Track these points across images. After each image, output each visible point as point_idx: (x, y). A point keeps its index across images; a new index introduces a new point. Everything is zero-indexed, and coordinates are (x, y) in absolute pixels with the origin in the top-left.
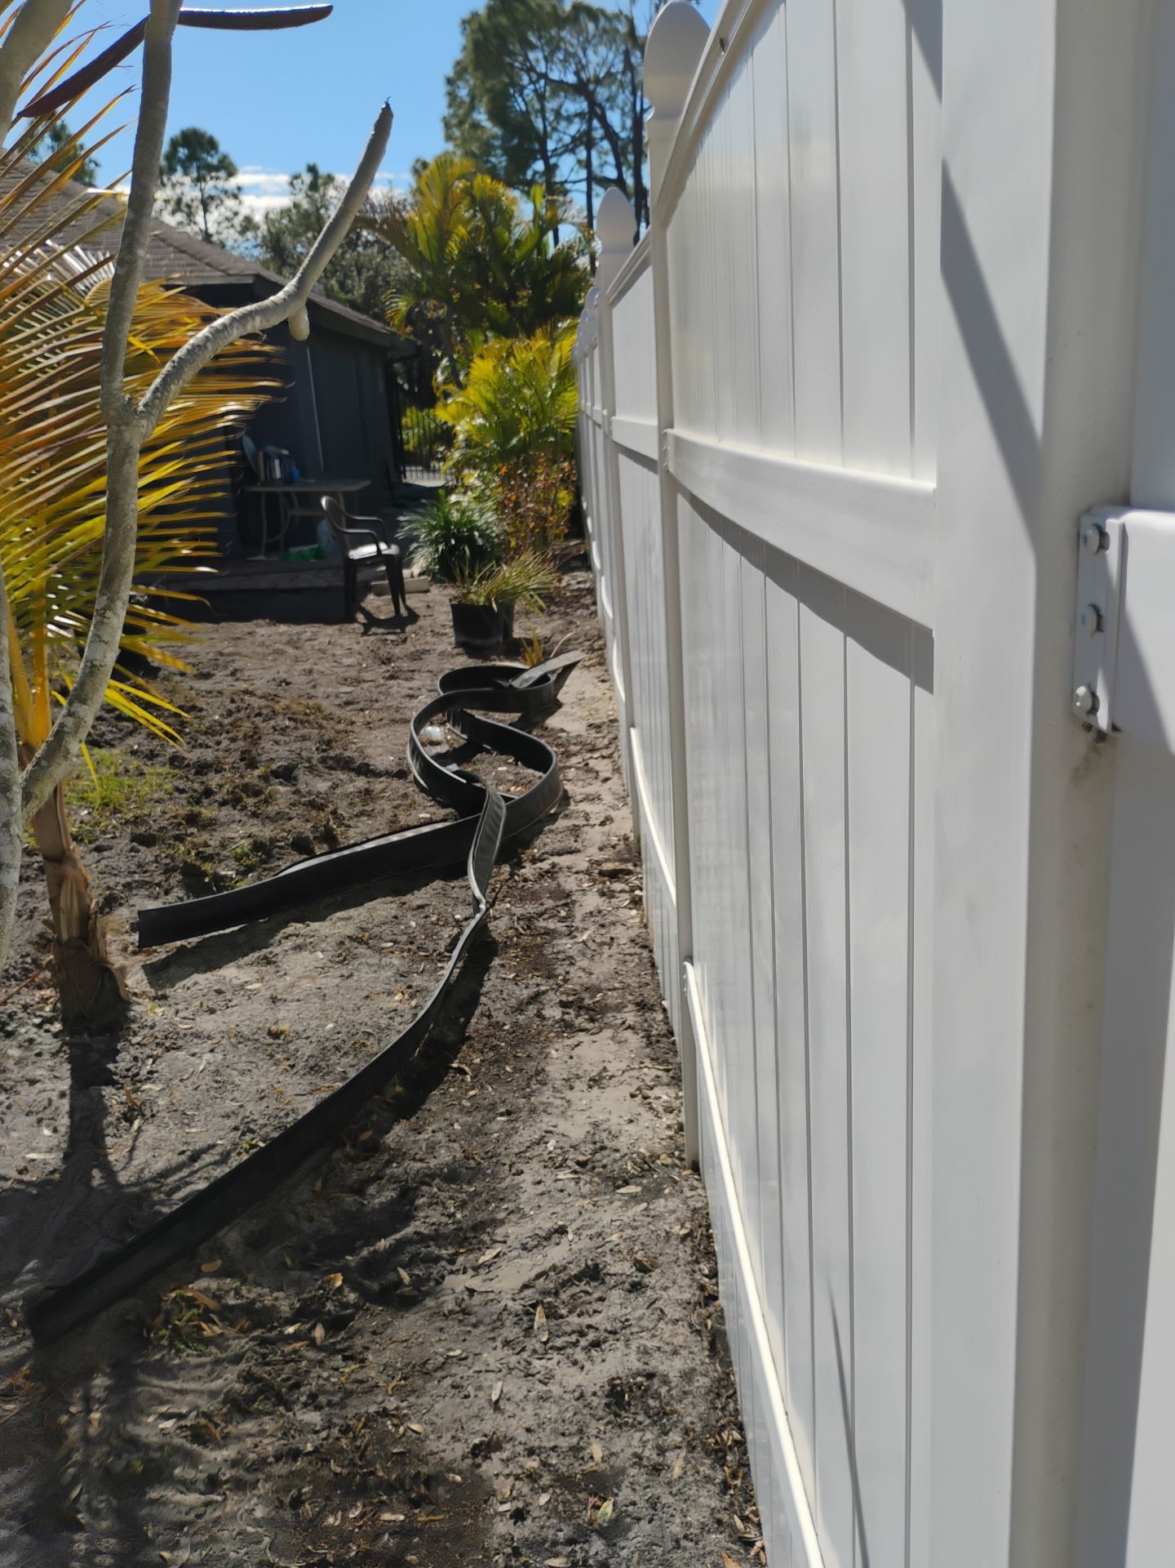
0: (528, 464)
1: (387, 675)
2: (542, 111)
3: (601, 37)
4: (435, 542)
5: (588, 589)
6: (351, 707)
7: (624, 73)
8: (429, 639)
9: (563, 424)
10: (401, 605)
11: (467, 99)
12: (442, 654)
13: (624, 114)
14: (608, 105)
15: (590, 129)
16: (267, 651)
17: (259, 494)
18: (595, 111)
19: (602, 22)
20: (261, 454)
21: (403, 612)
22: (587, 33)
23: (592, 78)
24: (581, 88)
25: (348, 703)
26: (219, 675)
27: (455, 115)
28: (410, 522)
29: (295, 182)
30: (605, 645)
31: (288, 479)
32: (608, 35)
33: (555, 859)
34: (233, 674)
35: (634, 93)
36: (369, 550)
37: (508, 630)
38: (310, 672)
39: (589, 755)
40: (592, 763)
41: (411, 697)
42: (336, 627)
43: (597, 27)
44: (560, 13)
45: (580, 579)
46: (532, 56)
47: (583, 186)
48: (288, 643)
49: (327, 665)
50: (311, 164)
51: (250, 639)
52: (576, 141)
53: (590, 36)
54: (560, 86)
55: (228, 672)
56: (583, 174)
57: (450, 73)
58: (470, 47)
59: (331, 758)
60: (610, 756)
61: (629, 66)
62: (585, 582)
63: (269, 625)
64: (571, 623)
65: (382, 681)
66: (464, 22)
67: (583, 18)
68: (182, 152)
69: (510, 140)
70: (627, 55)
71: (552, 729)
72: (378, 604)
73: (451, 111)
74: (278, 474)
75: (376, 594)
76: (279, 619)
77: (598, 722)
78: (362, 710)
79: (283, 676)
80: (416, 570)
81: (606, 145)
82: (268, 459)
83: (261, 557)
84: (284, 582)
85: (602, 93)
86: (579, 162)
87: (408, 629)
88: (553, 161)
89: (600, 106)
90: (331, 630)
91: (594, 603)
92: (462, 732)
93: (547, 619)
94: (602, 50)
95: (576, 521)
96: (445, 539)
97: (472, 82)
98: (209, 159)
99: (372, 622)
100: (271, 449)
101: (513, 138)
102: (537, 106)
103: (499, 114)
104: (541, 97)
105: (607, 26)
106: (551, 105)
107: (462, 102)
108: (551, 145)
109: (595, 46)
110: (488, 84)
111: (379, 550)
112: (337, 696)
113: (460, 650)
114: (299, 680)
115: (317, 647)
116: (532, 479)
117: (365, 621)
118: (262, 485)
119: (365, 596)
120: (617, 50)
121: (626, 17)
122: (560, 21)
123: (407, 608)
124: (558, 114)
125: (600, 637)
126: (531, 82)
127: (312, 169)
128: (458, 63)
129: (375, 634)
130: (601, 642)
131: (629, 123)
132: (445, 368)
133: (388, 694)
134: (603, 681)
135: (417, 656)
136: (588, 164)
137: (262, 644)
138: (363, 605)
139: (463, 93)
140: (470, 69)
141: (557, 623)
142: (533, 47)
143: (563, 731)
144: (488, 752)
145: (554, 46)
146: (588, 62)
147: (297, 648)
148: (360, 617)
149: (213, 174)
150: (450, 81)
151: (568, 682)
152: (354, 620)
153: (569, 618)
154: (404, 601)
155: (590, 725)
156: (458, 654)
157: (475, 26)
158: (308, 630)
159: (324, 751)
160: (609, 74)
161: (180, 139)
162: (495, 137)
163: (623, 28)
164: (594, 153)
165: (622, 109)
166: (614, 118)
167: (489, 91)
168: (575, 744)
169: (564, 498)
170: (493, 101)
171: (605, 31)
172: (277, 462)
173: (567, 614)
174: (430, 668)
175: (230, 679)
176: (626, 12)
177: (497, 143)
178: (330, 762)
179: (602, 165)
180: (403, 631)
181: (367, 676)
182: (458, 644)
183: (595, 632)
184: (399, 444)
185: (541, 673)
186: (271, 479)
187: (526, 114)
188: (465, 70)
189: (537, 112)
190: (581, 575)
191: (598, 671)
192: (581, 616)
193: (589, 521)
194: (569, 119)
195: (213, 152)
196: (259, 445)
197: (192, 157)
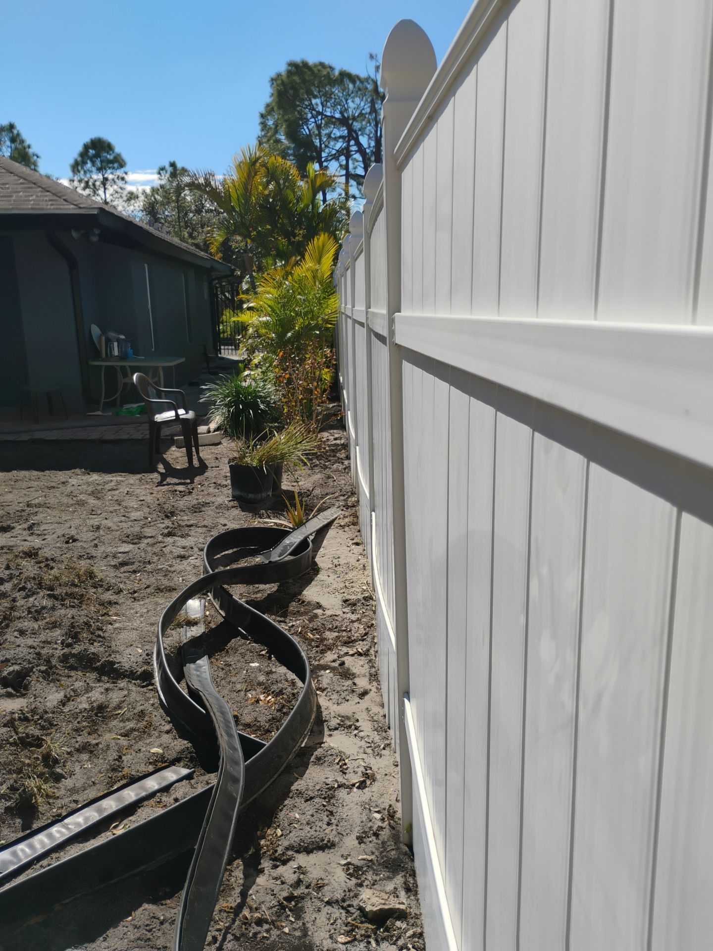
0: (300, 350)
1: (166, 531)
2: (319, 135)
3: (357, 92)
4: (228, 405)
5: (342, 445)
6: (126, 568)
7: (370, 113)
8: (211, 490)
9: (328, 322)
10: (195, 458)
11: (273, 127)
12: (219, 507)
13: (370, 138)
14: (360, 133)
15: (349, 146)
16: (71, 502)
17: (101, 366)
18: (352, 135)
19: (358, 83)
20: (103, 338)
21: (196, 463)
22: (349, 89)
23: (351, 117)
24: (344, 121)
25: (123, 564)
26: (18, 528)
27: (265, 136)
28: (210, 390)
29: (161, 172)
30: (358, 501)
31: (123, 357)
32: (361, 91)
33: (302, 859)
34: (30, 528)
35: (376, 125)
36: (169, 415)
37: (276, 485)
38: (98, 528)
39: (345, 649)
40: (348, 660)
41: (183, 557)
42: (139, 476)
43: (354, 87)
44: (332, 77)
45: (337, 436)
46: (314, 101)
47: (343, 179)
48: (92, 493)
49: (116, 519)
50: (172, 161)
51: (62, 488)
52: (340, 152)
53: (350, 93)
54: (331, 120)
55: (26, 526)
56: (344, 172)
57: (263, 110)
58: (276, 95)
59: (74, 655)
60: (366, 654)
61: (374, 110)
62: (340, 438)
63: (84, 474)
64: (329, 477)
65: (160, 538)
66: (272, 80)
67: (346, 81)
68: (92, 152)
69: (299, 150)
70: (373, 103)
71: (309, 603)
72: (176, 456)
73: (263, 133)
74: (116, 353)
75: (177, 447)
76: (92, 468)
77: (353, 597)
78: (135, 572)
79: (73, 532)
80: (213, 426)
81: (358, 156)
82: (109, 341)
83: (99, 413)
84: (109, 433)
85: (356, 125)
86: (341, 166)
87: (197, 479)
88: (325, 164)
89: (355, 132)
90: (133, 479)
91: (348, 458)
92: (221, 608)
93: (310, 472)
94: (357, 100)
95: (335, 391)
96: (236, 402)
97: (276, 117)
98: (108, 156)
99: (171, 471)
100: (112, 334)
101: (300, 149)
102: (316, 132)
103: (293, 134)
104: (319, 127)
105: (361, 86)
106: (324, 132)
107: (270, 128)
108: (324, 155)
109: (353, 98)
110: (286, 117)
111: (177, 415)
112: (114, 557)
113: (236, 503)
114: (86, 536)
115: (115, 498)
116: (302, 361)
117: (163, 471)
118: (103, 360)
119: (169, 448)
120: (367, 100)
121: (372, 80)
122: (333, 82)
123: (200, 459)
124: (329, 136)
125: (353, 493)
126: (313, 117)
127: (173, 165)
128: (268, 106)
129: (168, 484)
130: (354, 499)
131: (373, 144)
132: (247, 282)
133: (161, 554)
134: (357, 544)
135: (197, 509)
136: (347, 167)
137: (70, 495)
138: (165, 456)
139: (270, 123)
140: (275, 108)
141: (318, 477)
142: (315, 97)
143: (319, 606)
144: (244, 637)
145: (327, 97)
146: (348, 107)
147: (99, 499)
148: (161, 468)
149: (111, 165)
150: (262, 116)
151: (325, 542)
152: (154, 470)
153: (328, 472)
154: (198, 453)
155: (345, 601)
156: (233, 507)
157: (279, 82)
158: (115, 478)
159: (69, 645)
160: (361, 114)
161: (90, 144)
162: (289, 148)
163: (370, 87)
164: (350, 162)
165: (369, 135)
166: (363, 140)
167: (286, 121)
168: (330, 630)
169: (326, 375)
170: (289, 126)
171: (360, 89)
172: (116, 344)
173: (325, 467)
174: (205, 523)
175: (26, 533)
176: (373, 76)
177: (290, 152)
178: (72, 661)
179: (355, 168)
180: (192, 482)
181: (148, 531)
182: (235, 498)
183: (349, 488)
184: (216, 334)
185: (301, 538)
186: (109, 356)
187: (310, 136)
188: (272, 110)
189: (316, 135)
190: (337, 433)
191: (351, 532)
192: (337, 470)
193: (345, 392)
194: (336, 139)
195: (111, 152)
196: (104, 331)
197: (97, 156)
